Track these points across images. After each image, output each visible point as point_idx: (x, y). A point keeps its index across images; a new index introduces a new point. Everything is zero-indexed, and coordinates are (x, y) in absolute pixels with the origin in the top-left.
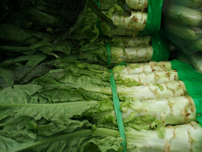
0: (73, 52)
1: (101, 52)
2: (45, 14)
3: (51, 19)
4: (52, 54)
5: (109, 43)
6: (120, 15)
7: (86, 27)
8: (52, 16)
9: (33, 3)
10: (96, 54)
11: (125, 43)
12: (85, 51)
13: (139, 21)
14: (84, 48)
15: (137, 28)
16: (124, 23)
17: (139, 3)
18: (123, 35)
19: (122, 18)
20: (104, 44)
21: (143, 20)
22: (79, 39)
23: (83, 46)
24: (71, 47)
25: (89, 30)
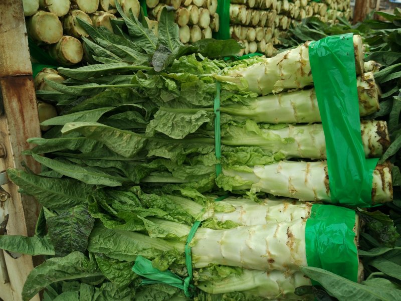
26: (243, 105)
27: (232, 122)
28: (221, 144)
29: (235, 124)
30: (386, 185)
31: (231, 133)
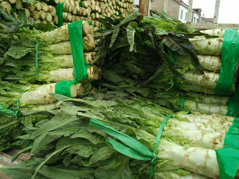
0: (149, 96)
1: (174, 101)
2: (135, 67)
3: (139, 70)
4: (134, 94)
5: (184, 96)
6: (194, 73)
7: (164, 79)
8: (139, 68)
9: (128, 58)
10: (169, 102)
11: (200, 99)
12: (159, 98)
13: (211, 80)
14: (159, 95)
15: (209, 86)
16: (197, 80)
17: (213, 65)
18: (199, 91)
19: (195, 76)
20: (179, 96)
21: (215, 79)
22: (157, 88)
23: (158, 93)
24: (149, 92)
25: (166, 81)
26: (47, 47)
27: (42, 53)
28: (38, 63)
29: (43, 54)
30: (91, 72)
31: (42, 58)
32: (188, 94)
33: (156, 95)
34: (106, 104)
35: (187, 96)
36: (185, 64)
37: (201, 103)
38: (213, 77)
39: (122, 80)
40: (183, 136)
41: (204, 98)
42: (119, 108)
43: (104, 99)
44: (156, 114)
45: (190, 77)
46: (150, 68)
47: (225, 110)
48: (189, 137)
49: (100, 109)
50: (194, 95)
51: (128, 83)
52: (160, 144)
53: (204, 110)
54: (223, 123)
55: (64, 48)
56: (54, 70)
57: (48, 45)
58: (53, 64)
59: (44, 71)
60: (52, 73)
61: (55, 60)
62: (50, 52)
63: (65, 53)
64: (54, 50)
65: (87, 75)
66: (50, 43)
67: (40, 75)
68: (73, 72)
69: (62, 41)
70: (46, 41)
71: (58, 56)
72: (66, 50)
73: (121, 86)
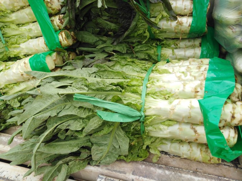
0: (128, 52)
1: (151, 52)
2: (108, 23)
3: (113, 26)
4: (112, 53)
5: (160, 44)
6: (168, 20)
7: (139, 32)
8: (113, 24)
10: (147, 54)
11: (175, 45)
12: (138, 51)
13: (184, 24)
14: (137, 48)
15: (183, 31)
16: (171, 27)
17: (185, 9)
18: (173, 37)
19: (169, 23)
20: (156, 45)
21: (188, 23)
22: (134, 41)
23: (136, 47)
24: (127, 47)
25: (141, 34)
32: (164, 42)
33: (134, 49)
34: (86, 71)
35: (163, 44)
36: (158, 11)
37: (176, 48)
38: (186, 21)
39: (98, 39)
40: (166, 90)
41: (179, 43)
42: (101, 73)
43: (83, 66)
44: (137, 71)
45: (164, 24)
46: (123, 22)
47: (198, 51)
48: (171, 90)
49: (81, 81)
50: (169, 42)
51: (105, 42)
52: (146, 103)
53: (180, 55)
54: (200, 68)
55: (27, 16)
56: (24, 42)
57: (8, 15)
58: (20, 36)
59: (13, 46)
60: (23, 46)
61: (21, 31)
62: (12, 22)
63: (30, 21)
64: (17, 20)
65: (60, 42)
66: (9, 11)
67: (10, 50)
68: (45, 41)
69: (22, 8)
70: (3, 10)
71: (23, 25)
72: (30, 17)
73: (98, 47)
